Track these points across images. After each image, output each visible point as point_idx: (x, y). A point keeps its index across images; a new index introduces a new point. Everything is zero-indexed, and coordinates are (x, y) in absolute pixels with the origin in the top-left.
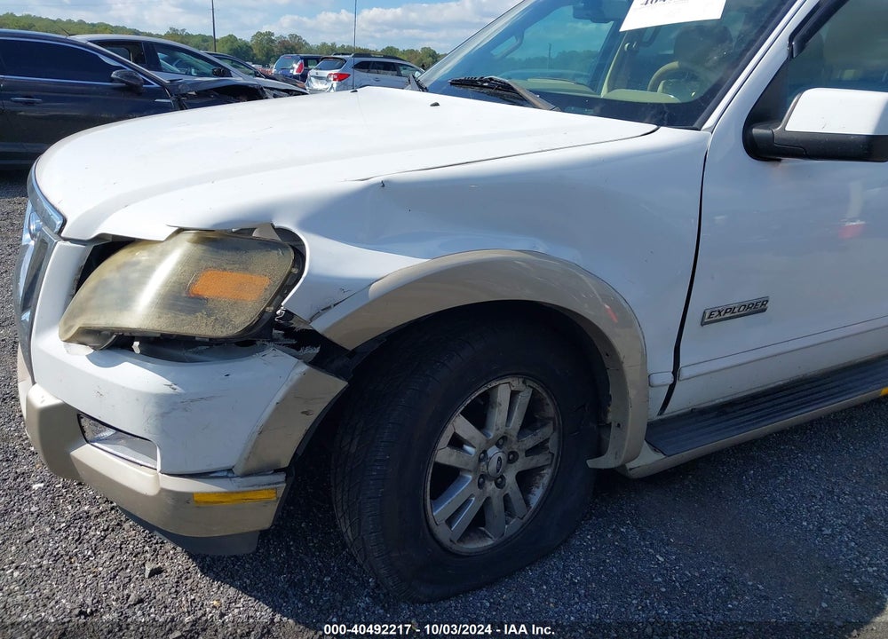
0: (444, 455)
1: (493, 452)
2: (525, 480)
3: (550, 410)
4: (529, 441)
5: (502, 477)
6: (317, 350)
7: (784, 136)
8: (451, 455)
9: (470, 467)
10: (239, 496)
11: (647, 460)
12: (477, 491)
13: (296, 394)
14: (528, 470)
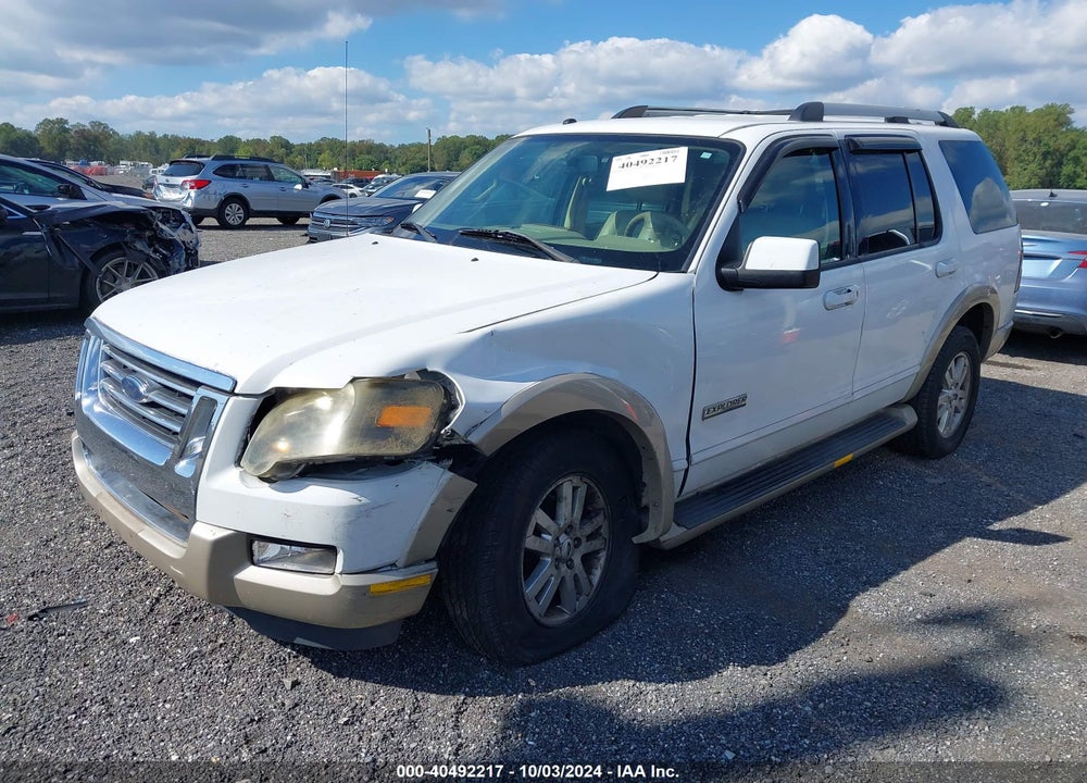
0: (531, 542)
1: (564, 539)
2: (588, 560)
3: (601, 502)
4: (588, 529)
5: (571, 560)
6: (451, 462)
7: (744, 273)
8: (535, 542)
9: (549, 551)
10: (404, 583)
11: (675, 534)
12: (555, 572)
13: (444, 495)
14: (589, 553)
